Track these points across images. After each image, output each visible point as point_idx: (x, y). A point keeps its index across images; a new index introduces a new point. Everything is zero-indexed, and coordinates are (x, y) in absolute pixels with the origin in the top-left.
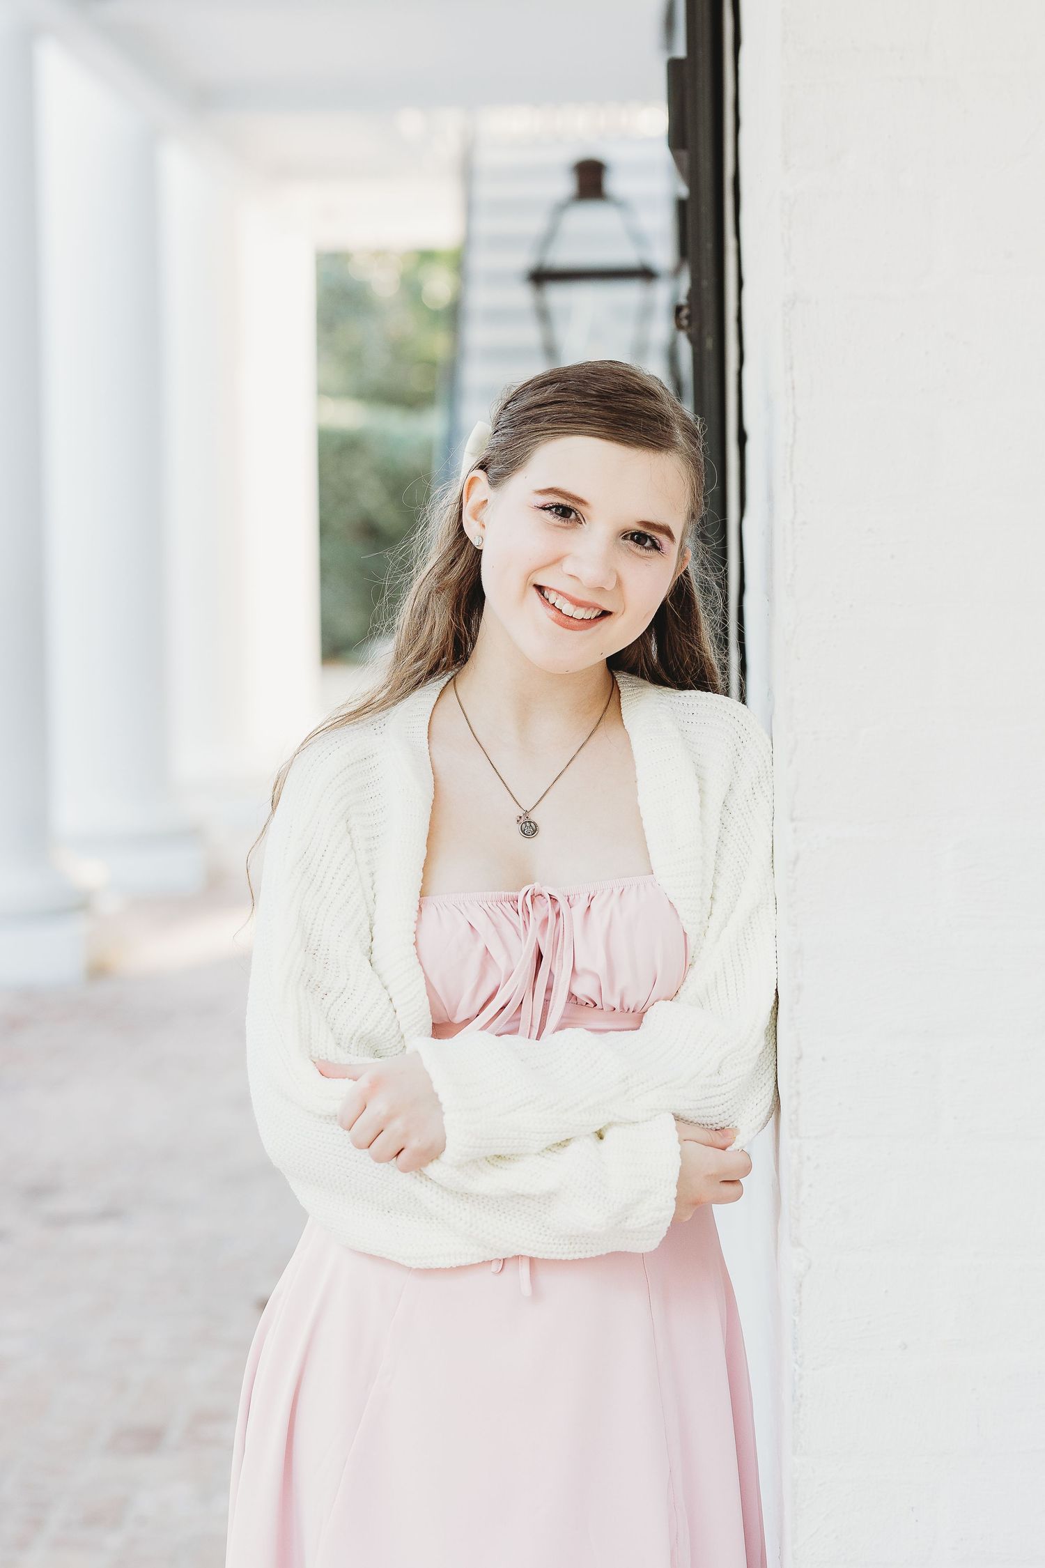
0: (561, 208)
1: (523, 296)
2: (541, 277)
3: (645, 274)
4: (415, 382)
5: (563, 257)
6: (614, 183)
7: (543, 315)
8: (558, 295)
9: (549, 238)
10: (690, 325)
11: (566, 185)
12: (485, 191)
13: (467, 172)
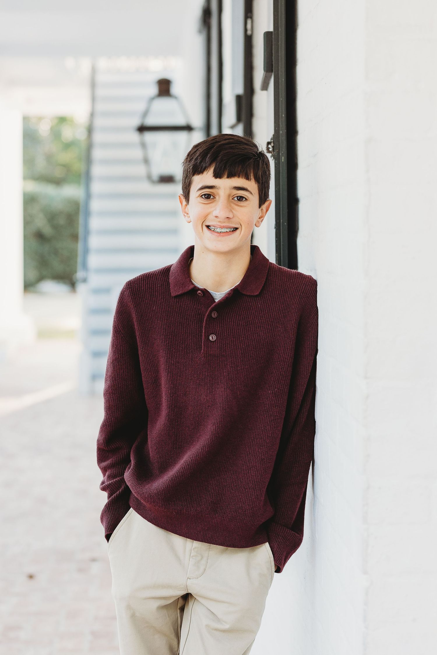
0: (152, 99)
1: (135, 137)
2: (142, 129)
3: (188, 128)
4: (58, 173)
5: (151, 121)
6: (175, 89)
7: (143, 145)
8: (149, 136)
9: (145, 114)
10: (273, 150)
11: (154, 90)
12: (100, 92)
13: (93, 85)
